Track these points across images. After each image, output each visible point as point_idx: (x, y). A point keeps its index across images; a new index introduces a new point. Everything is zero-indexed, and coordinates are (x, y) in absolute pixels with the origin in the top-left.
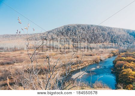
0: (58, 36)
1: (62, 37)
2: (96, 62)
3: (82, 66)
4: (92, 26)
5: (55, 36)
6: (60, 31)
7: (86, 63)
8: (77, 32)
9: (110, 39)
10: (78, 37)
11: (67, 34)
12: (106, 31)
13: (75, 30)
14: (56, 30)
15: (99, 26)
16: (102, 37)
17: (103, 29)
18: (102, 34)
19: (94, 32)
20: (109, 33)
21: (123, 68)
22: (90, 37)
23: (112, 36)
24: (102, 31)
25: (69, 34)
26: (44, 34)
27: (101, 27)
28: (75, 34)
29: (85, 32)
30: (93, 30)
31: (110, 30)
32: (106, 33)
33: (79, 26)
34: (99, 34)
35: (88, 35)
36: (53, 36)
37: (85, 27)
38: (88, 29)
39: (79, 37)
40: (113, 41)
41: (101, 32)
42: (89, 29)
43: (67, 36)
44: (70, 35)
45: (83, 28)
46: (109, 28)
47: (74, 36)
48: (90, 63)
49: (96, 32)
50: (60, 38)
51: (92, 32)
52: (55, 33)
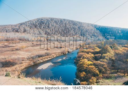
0: (31, 28)
1: (35, 29)
2: (64, 54)
3: (50, 57)
4: (64, 20)
5: (28, 29)
6: (33, 24)
7: (54, 55)
8: (51, 25)
9: (80, 33)
10: (51, 31)
11: (40, 27)
12: (77, 25)
13: (49, 24)
14: (29, 22)
15: (71, 21)
16: (74, 31)
17: (74, 23)
18: (73, 28)
19: (66, 26)
20: (79, 27)
21: (82, 58)
22: (63, 30)
23: (82, 30)
24: (74, 25)
25: (43, 27)
26: (15, 26)
27: (72, 21)
28: (48, 27)
29: (58, 26)
30: (66, 24)
31: (80, 24)
32: (77, 27)
33: (52, 19)
34: (70, 28)
35: (60, 28)
36: (26, 28)
37: (58, 21)
38: (61, 22)
39: (52, 30)
40: (83, 35)
41: (72, 26)
42: (62, 23)
43: (40, 29)
44: (44, 28)
45: (56, 22)
46: (79, 23)
47: (47, 29)
48: (58, 55)
49: (68, 26)
50: (33, 31)
51: (64, 25)
52: (28, 25)
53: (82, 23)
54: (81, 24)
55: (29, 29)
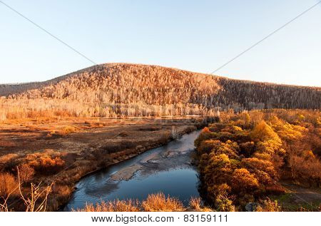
0: (79, 88)
1: (89, 90)
2: (162, 144)
4: (153, 67)
5: (72, 89)
6: (84, 77)
8: (123, 81)
9: (189, 95)
11: (100, 83)
12: (181, 79)
13: (119, 76)
15: (168, 69)
16: (175, 91)
17: (176, 74)
18: (174, 85)
19: (158, 81)
20: (186, 84)
21: (213, 153)
23: (194, 90)
24: (174, 78)
25: (105, 84)
27: (171, 71)
28: (117, 83)
29: (140, 81)
30: (156, 77)
31: (189, 77)
32: (181, 83)
33: (125, 67)
34: (168, 84)
35: (145, 86)
36: (69, 88)
37: (140, 71)
38: (146, 73)
41: (171, 81)
42: (148, 74)
44: (107, 86)
45: (135, 73)
46: (188, 74)
47: (115, 88)
50: (83, 94)
51: (154, 79)
52: (73, 81)
54: (191, 76)
55: (74, 89)
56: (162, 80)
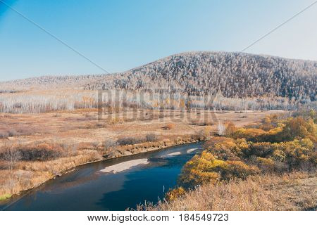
0: (153, 79)
1: (163, 81)
2: (199, 139)
4: (236, 55)
5: (146, 80)
6: (160, 68)
8: (200, 71)
9: (279, 87)
10: (201, 83)
11: (175, 74)
12: (270, 68)
13: (196, 66)
14: (152, 66)
15: (254, 56)
16: (260, 82)
17: (263, 62)
18: (260, 75)
19: (240, 71)
20: (277, 73)
22: (230, 82)
23: (285, 81)
24: (261, 66)
25: (180, 74)
26: (122, 75)
27: (258, 58)
28: (194, 74)
29: (219, 70)
30: (239, 65)
31: (281, 65)
32: (270, 73)
33: (204, 56)
34: (252, 74)
35: (225, 76)
36: (143, 79)
37: (220, 59)
38: (227, 62)
39: (203, 81)
40: (287, 91)
41: (257, 69)
42: (229, 63)
43: (175, 79)
44: (182, 77)
45: (214, 61)
46: (279, 60)
47: (191, 79)
48: (181, 142)
49: (244, 70)
50: (157, 85)
51: (236, 69)
52: (147, 73)
53: (285, 61)
54: (283, 64)
55: (149, 80)
56: (246, 70)
